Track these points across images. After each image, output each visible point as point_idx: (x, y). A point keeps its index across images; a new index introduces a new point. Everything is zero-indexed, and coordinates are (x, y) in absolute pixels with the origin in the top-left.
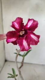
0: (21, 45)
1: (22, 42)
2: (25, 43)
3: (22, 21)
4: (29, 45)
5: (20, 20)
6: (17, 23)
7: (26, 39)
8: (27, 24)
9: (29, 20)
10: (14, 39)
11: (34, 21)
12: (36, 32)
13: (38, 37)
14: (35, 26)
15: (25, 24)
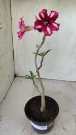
0: (45, 31)
1: (46, 28)
2: (48, 29)
3: (46, 12)
4: (51, 31)
5: (45, 11)
6: (43, 14)
7: (49, 27)
8: (50, 15)
9: (52, 12)
10: (40, 27)
11: (56, 13)
12: (57, 21)
13: (58, 25)
14: (56, 16)
15: (48, 15)
